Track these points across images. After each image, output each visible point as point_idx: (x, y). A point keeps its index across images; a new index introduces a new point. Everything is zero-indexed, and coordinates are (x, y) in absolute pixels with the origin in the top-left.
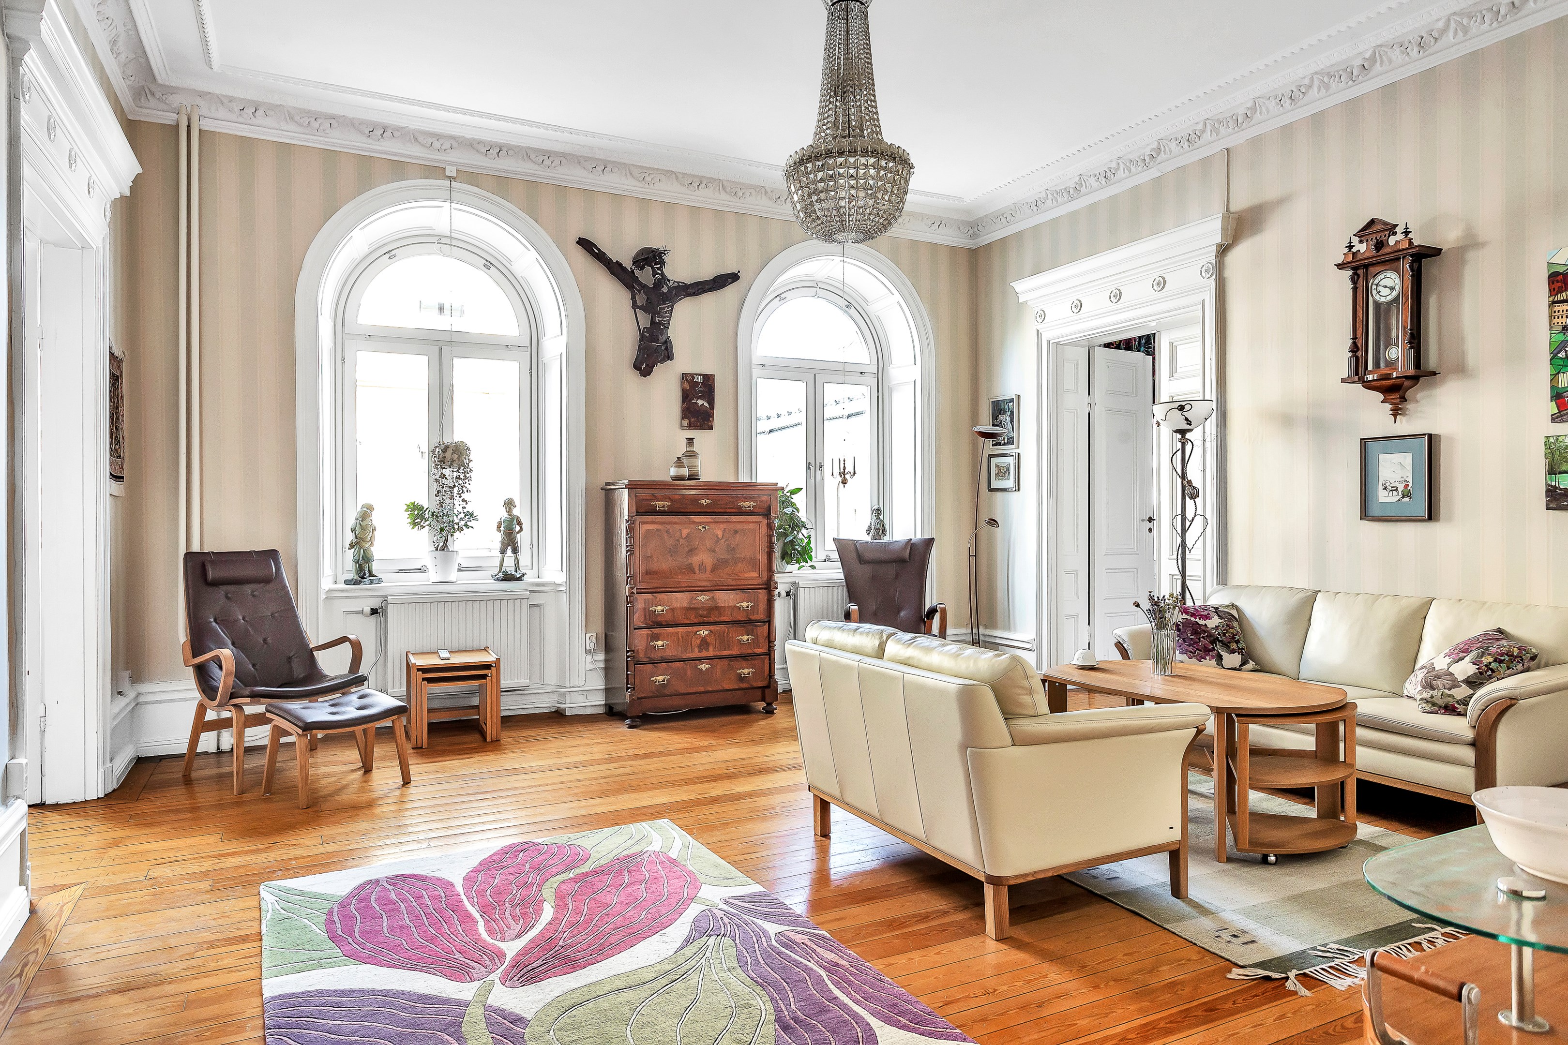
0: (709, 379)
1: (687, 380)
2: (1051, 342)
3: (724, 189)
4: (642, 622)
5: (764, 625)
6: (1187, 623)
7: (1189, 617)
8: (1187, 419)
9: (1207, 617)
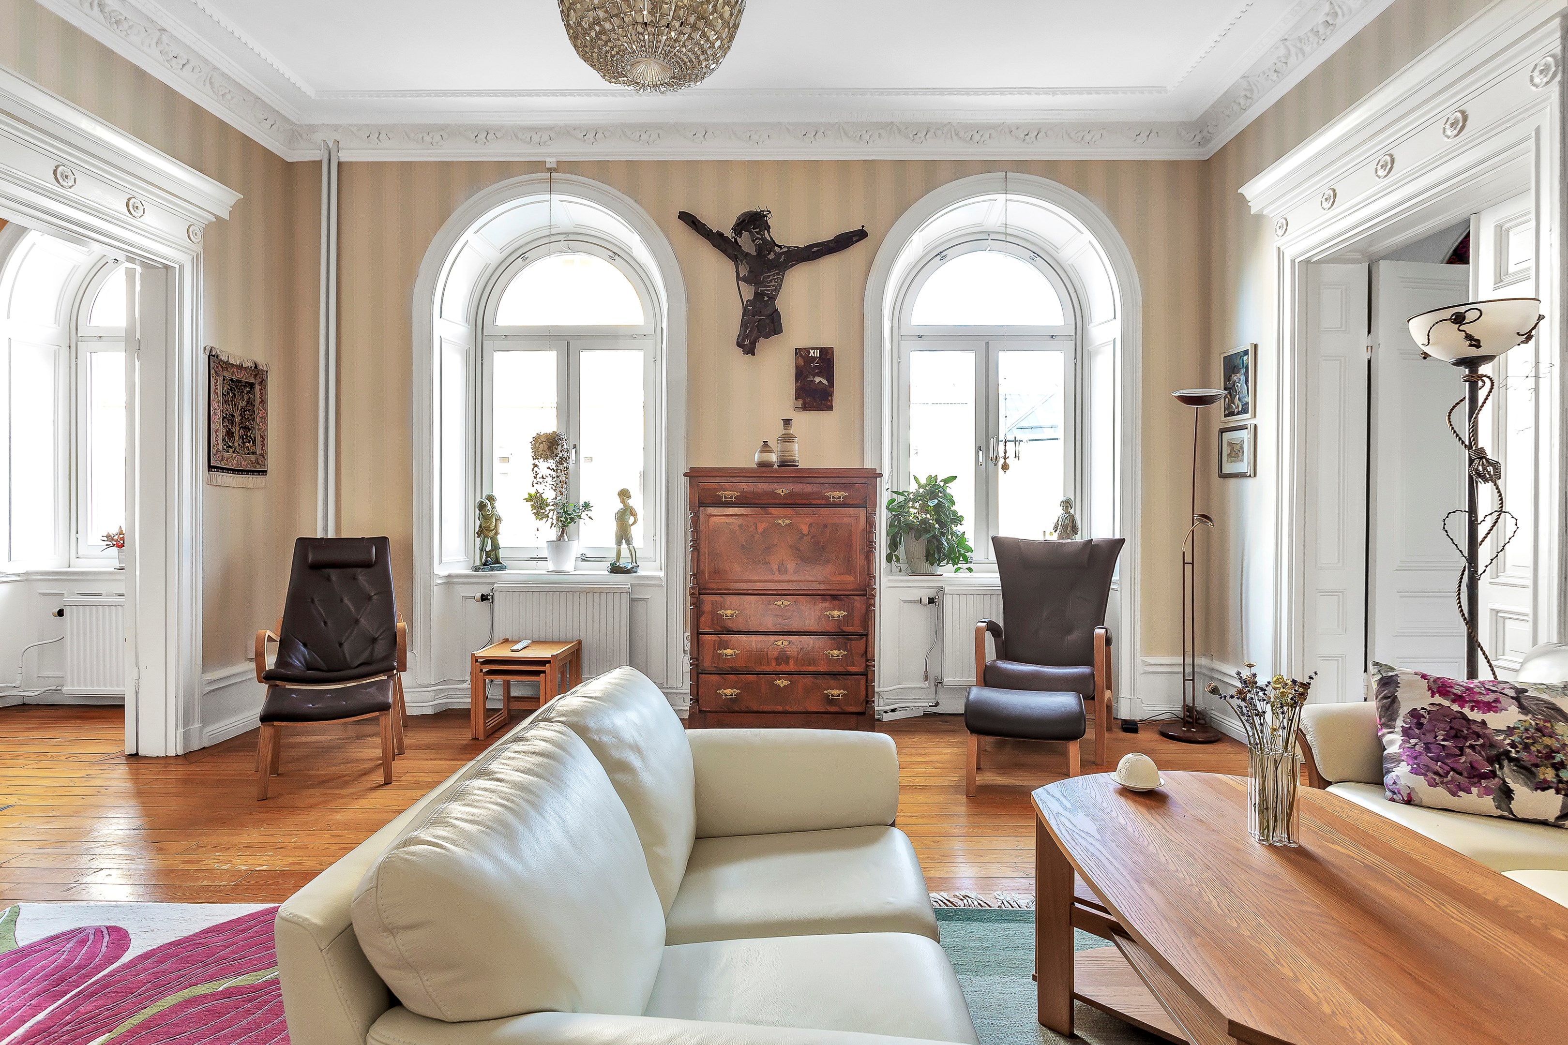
0: (827, 355)
1: (801, 355)
2: (1297, 261)
3: (846, 134)
4: (709, 627)
5: (861, 639)
6: (1439, 714)
7: (1446, 703)
8: (1469, 337)
9: (1490, 707)
